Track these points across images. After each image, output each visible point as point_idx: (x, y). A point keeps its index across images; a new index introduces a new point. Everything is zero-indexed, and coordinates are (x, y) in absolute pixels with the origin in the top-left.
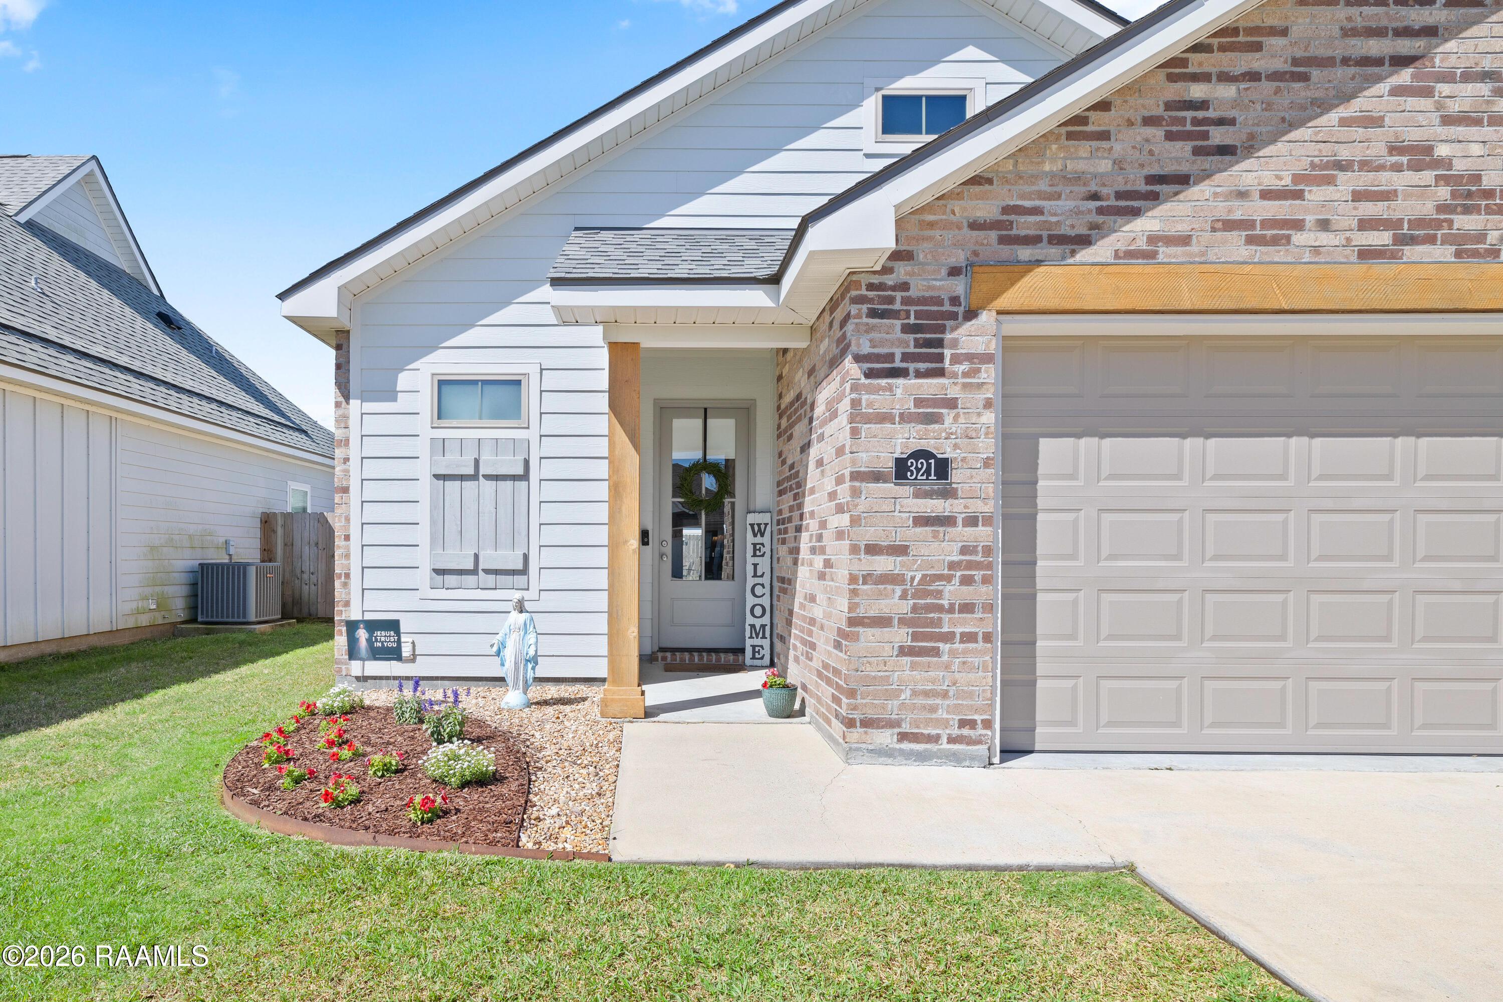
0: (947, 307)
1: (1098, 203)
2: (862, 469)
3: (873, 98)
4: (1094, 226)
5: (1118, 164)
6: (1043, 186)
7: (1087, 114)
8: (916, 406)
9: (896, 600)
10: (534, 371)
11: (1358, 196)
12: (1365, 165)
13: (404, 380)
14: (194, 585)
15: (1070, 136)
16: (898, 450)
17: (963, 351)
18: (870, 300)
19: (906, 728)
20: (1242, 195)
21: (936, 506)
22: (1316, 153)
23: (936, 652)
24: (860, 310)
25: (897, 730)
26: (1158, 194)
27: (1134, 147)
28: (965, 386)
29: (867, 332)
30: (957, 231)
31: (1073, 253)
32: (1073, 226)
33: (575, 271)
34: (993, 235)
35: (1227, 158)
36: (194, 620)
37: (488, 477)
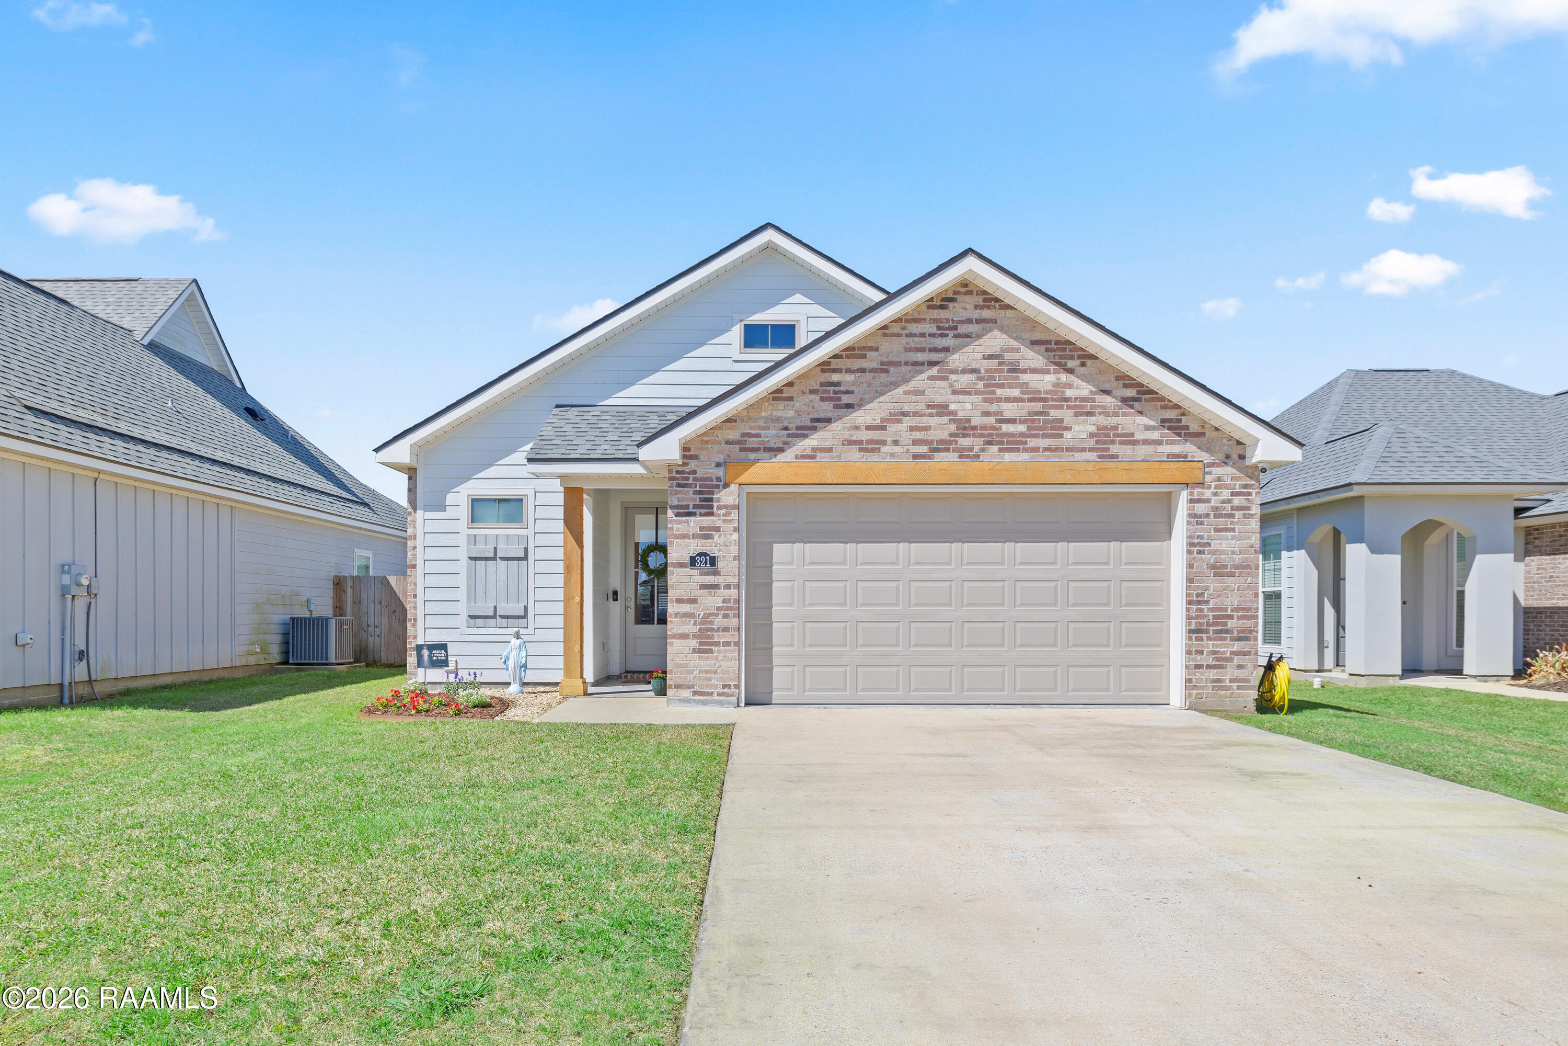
0: (715, 482)
1: (788, 432)
2: (674, 561)
3: (739, 325)
4: (786, 443)
5: (798, 412)
6: (761, 423)
7: (782, 388)
8: (700, 531)
9: (691, 626)
10: (531, 493)
11: (912, 429)
12: (916, 414)
13: (450, 499)
14: (286, 634)
15: (774, 399)
16: (692, 552)
17: (722, 504)
18: (678, 479)
19: (696, 689)
20: (857, 428)
21: (709, 579)
22: (892, 408)
23: (711, 651)
24: (672, 484)
25: (692, 690)
26: (816, 427)
27: (805, 405)
28: (724, 521)
29: (676, 494)
30: (719, 445)
31: (775, 456)
32: (775, 443)
33: (542, 452)
34: (737, 447)
35: (850, 410)
36: (286, 662)
37: (502, 559)
